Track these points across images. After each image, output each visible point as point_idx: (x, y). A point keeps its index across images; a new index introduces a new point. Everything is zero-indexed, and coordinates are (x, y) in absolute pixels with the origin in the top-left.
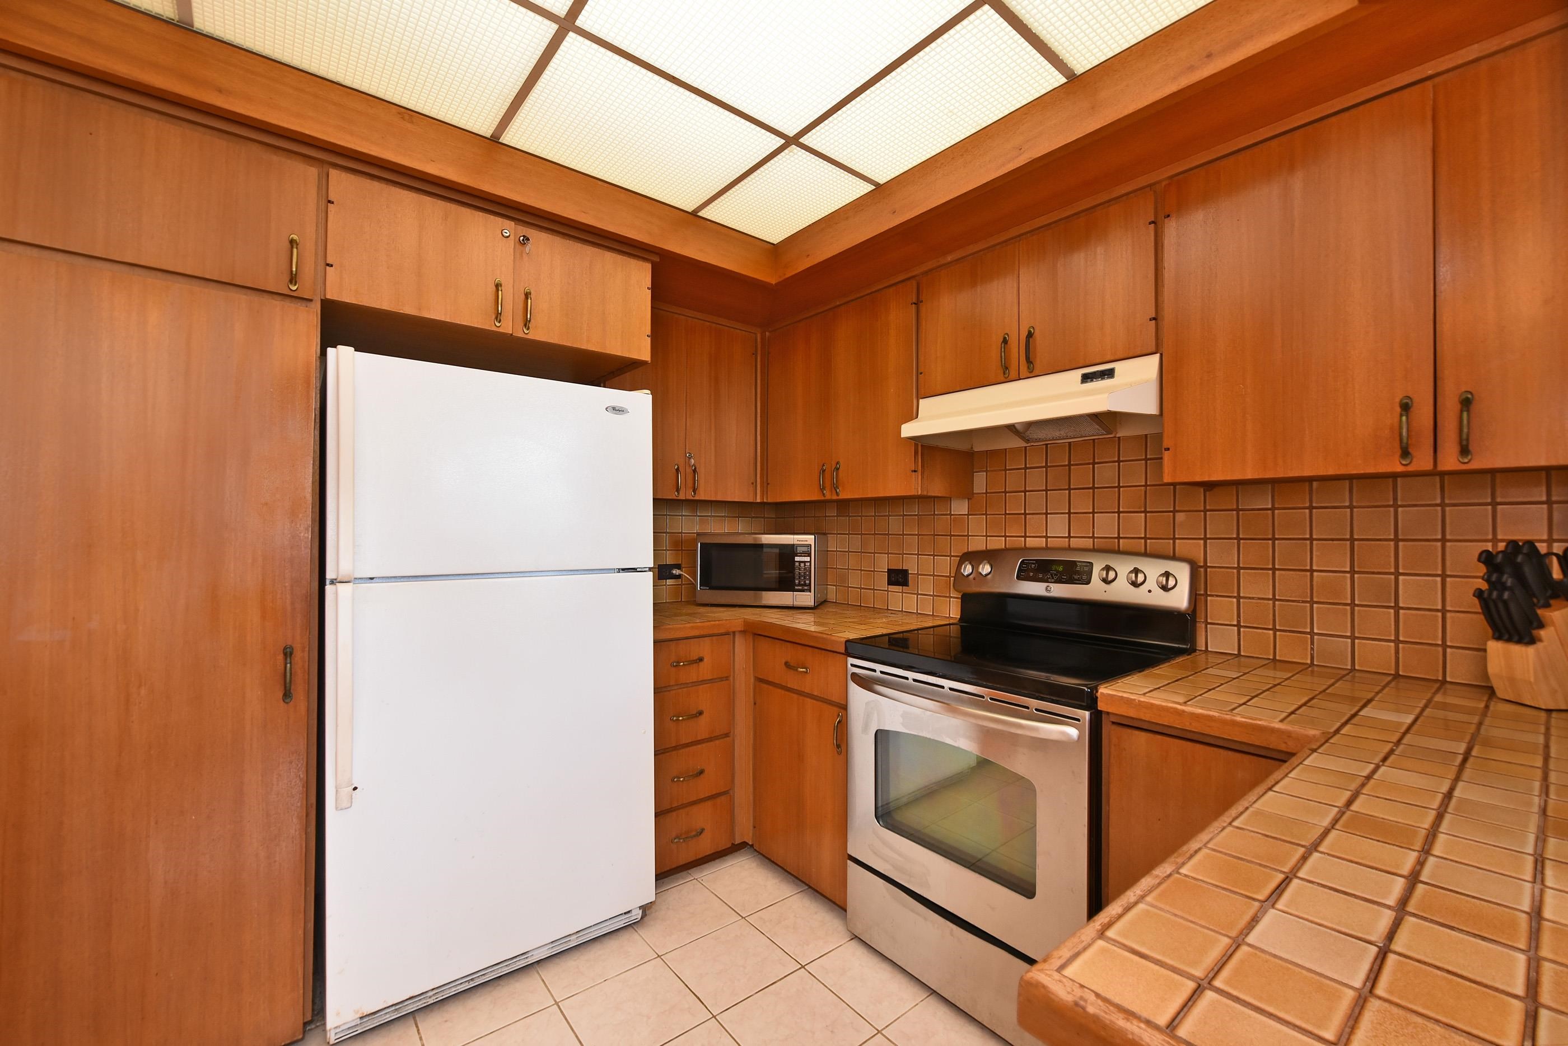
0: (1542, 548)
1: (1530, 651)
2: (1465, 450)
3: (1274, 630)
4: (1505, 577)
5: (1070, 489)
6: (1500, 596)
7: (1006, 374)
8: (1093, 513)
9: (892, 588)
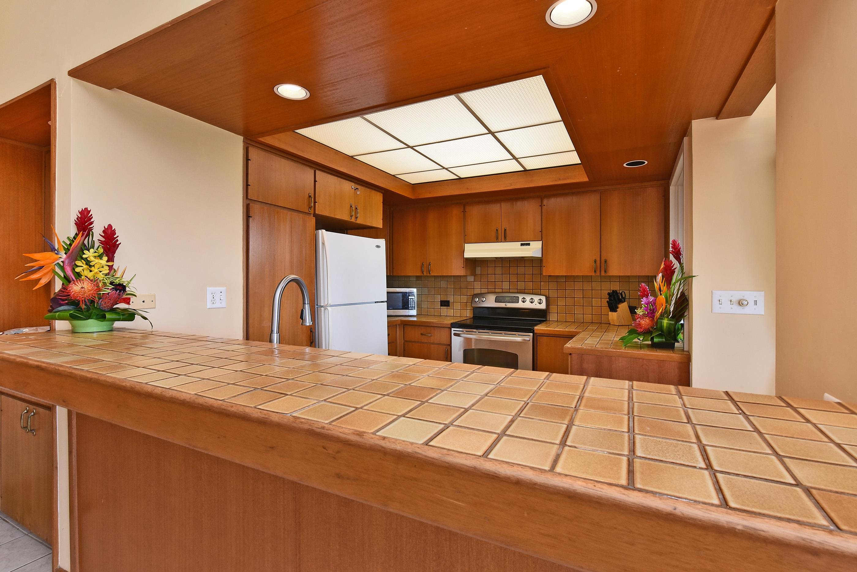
0: (618, 291)
1: (616, 313)
2: (605, 272)
3: (566, 313)
4: (612, 298)
5: (510, 274)
6: (611, 302)
7: (497, 240)
8: (517, 282)
9: (442, 307)
